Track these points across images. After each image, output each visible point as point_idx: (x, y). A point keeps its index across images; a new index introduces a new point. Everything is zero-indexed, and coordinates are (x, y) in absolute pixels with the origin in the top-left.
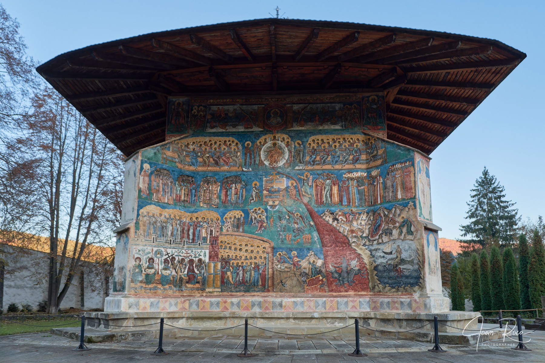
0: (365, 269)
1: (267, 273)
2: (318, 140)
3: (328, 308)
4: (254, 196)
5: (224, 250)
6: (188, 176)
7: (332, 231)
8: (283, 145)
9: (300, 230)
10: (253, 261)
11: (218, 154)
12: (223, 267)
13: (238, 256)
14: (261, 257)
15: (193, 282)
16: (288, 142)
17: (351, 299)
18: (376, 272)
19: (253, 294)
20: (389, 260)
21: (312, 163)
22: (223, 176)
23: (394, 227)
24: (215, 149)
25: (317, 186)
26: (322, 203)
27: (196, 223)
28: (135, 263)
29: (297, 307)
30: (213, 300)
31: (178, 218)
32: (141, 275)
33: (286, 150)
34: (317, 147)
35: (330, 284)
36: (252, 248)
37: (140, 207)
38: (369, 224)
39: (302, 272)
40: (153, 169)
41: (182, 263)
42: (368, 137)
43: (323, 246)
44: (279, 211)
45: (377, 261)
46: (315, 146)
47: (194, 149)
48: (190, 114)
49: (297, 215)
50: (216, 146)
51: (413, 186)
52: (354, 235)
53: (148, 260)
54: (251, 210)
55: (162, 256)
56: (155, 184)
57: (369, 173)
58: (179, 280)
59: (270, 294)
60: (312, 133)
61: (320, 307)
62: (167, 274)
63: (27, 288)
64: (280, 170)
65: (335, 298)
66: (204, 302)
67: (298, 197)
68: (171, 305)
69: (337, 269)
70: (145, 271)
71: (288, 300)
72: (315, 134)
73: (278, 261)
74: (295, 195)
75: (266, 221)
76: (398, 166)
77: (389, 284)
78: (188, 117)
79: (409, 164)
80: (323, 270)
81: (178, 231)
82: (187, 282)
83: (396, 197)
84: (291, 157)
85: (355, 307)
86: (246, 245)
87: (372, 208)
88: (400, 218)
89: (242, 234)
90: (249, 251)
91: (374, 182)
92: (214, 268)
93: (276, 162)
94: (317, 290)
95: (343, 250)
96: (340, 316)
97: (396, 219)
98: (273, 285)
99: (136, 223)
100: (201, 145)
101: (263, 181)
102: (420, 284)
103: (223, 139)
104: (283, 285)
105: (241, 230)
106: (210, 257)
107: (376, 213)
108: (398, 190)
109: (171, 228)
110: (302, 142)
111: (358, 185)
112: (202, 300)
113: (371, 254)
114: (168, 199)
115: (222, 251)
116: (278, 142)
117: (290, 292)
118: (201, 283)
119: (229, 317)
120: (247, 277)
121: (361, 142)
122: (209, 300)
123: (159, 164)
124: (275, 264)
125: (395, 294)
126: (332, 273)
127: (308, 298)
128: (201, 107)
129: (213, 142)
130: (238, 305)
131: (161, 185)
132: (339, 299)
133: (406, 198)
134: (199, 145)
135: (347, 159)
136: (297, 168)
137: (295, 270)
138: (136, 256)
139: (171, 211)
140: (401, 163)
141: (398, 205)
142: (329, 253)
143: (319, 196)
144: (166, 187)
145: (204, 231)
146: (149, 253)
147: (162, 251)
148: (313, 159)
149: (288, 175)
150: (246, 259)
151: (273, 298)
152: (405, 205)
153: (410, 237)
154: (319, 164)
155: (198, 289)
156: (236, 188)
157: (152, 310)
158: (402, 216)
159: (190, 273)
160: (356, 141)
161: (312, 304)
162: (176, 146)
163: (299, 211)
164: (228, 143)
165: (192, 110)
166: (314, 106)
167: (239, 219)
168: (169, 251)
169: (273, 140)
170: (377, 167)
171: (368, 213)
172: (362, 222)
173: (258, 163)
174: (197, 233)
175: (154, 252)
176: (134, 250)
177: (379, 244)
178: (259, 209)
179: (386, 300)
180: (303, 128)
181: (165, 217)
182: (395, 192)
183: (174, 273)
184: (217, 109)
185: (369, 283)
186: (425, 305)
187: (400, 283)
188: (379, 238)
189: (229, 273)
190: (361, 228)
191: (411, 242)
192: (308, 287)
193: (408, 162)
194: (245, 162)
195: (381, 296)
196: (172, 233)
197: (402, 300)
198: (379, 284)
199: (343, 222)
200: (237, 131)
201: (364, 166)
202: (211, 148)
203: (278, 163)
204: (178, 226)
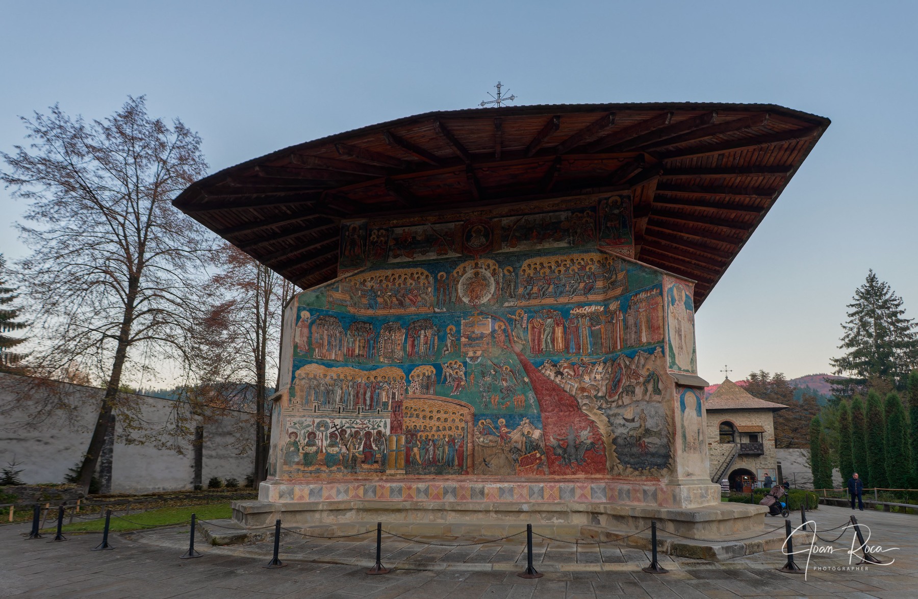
0: (600, 442)
1: (465, 449)
2: (536, 264)
3: (546, 496)
4: (449, 345)
5: (410, 419)
6: (365, 323)
7: (554, 389)
8: (488, 274)
9: (510, 390)
10: (448, 432)
11: (402, 292)
12: (407, 442)
13: (428, 426)
14: (458, 427)
15: (370, 461)
16: (494, 269)
17: (579, 484)
18: (614, 447)
19: (446, 477)
20: (631, 430)
21: (527, 297)
22: (409, 321)
23: (638, 383)
24: (399, 285)
25: (533, 328)
26: (540, 351)
27: (374, 384)
28: (289, 440)
29: (504, 496)
30: (394, 485)
31: (349, 378)
32: (298, 455)
33: (492, 280)
34: (534, 274)
35: (551, 463)
36: (445, 416)
37: (296, 367)
38: (607, 379)
39: (513, 447)
40: (315, 317)
41: (355, 437)
42: (605, 256)
43: (541, 411)
44: (481, 365)
45: (616, 430)
46: (531, 272)
47: (372, 287)
48: (367, 241)
49: (506, 368)
50: (401, 281)
51: (661, 324)
52: (585, 394)
53: (307, 435)
54: (444, 364)
55: (327, 429)
56: (316, 336)
57: (607, 306)
58: (352, 458)
59: (469, 477)
60: (528, 255)
61: (535, 495)
62: (335, 453)
63: (231, 457)
64: (483, 308)
65: (557, 484)
66: (383, 487)
67: (507, 344)
68: (339, 492)
69: (561, 443)
70: (303, 450)
71: (491, 486)
72: (532, 257)
73: (480, 433)
74: (504, 342)
75: (464, 378)
76: (643, 296)
77: (631, 464)
78: (365, 245)
79: (656, 293)
80: (542, 444)
81: (350, 396)
82: (363, 462)
83: (640, 341)
84: (498, 290)
85: (585, 496)
86: (438, 412)
87: (610, 355)
88: (645, 370)
89: (432, 397)
90: (442, 420)
91: (613, 319)
92: (398, 442)
93: (478, 297)
94: (533, 472)
95: (569, 415)
96: (558, 509)
97: (640, 371)
98: (473, 465)
99: (290, 389)
100: (381, 281)
101: (460, 325)
102: (669, 465)
103: (409, 271)
104: (486, 465)
105: (432, 392)
106: (392, 428)
107: (615, 363)
108: (642, 330)
109: (339, 392)
110: (513, 268)
111: (592, 324)
112: (380, 486)
113: (609, 421)
114: (336, 355)
115: (406, 419)
116: (481, 270)
117: (496, 474)
118: (380, 463)
119: (411, 509)
120: (439, 455)
121: (596, 262)
122: (388, 485)
123: (323, 310)
124: (475, 437)
125: (638, 478)
126: (554, 448)
127: (519, 484)
128: (381, 231)
129: (397, 276)
130: (426, 491)
131: (325, 337)
132: (562, 485)
133: (653, 342)
134: (379, 281)
135: (576, 289)
136: (506, 304)
137: (503, 444)
138: (291, 430)
139: (340, 370)
140: (646, 291)
141: (642, 352)
142: (550, 420)
143: (536, 341)
144: (333, 339)
145: (384, 394)
146: (309, 426)
147: (327, 422)
148: (528, 291)
149: (494, 315)
150: (438, 430)
151: (472, 483)
152: (651, 352)
153: (657, 398)
154: (536, 298)
155: (376, 471)
156: (425, 336)
157: (312, 500)
158: (647, 367)
159: (367, 450)
160: (590, 262)
161: (525, 492)
162: (348, 285)
163: (509, 364)
164: (416, 276)
165: (370, 235)
166: (531, 218)
167: (429, 377)
168: (337, 422)
169: (475, 268)
170: (616, 298)
171: (605, 363)
172: (597, 376)
173: (454, 300)
174: (375, 397)
175: (315, 425)
176: (289, 423)
177: (618, 407)
178: (456, 363)
179: (626, 487)
180: (515, 249)
181: (332, 378)
182: (638, 333)
183: (344, 450)
184: (402, 232)
185: (606, 462)
186: (674, 497)
187: (644, 463)
188: (619, 399)
189: (415, 450)
190: (595, 384)
191: (658, 405)
192: (520, 468)
193: (655, 290)
194: (438, 300)
195: (620, 481)
196: (341, 399)
197: (646, 488)
198: (619, 463)
199: (569, 377)
200: (428, 259)
201: (600, 298)
202: (394, 284)
203: (482, 299)
204: (350, 389)
